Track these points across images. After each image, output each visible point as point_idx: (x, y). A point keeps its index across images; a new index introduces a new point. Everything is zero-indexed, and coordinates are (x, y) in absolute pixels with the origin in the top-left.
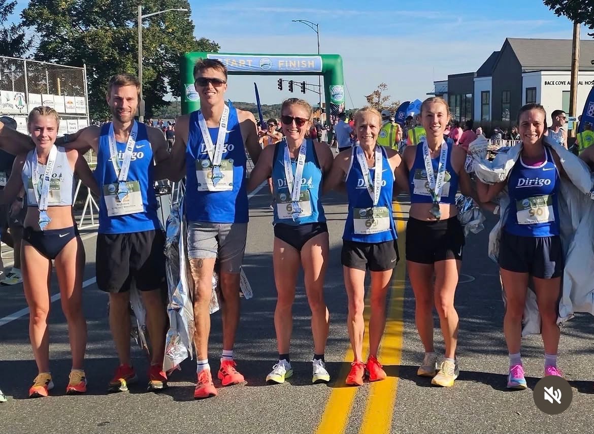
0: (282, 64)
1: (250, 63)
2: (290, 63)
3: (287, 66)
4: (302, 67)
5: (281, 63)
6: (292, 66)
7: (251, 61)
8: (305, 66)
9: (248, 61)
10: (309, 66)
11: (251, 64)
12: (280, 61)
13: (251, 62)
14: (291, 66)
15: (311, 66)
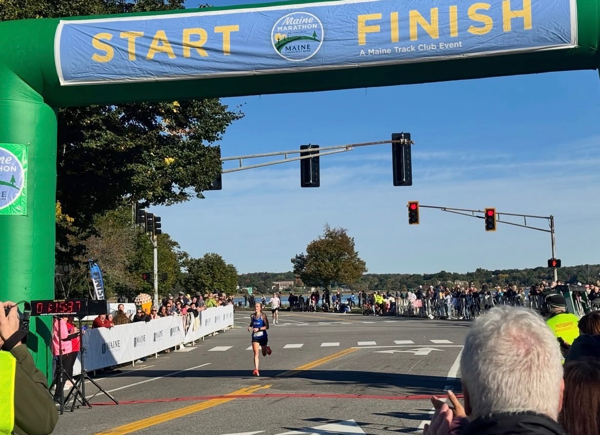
0: (377, 28)
1: (227, 37)
2: (413, 22)
3: (395, 34)
4: (473, 31)
5: (368, 23)
6: (422, 34)
7: (236, 28)
8: (489, 28)
9: (217, 29)
10: (507, 27)
11: (232, 42)
12: (362, 18)
13: (232, 34)
14: (413, 31)
15: (518, 23)
